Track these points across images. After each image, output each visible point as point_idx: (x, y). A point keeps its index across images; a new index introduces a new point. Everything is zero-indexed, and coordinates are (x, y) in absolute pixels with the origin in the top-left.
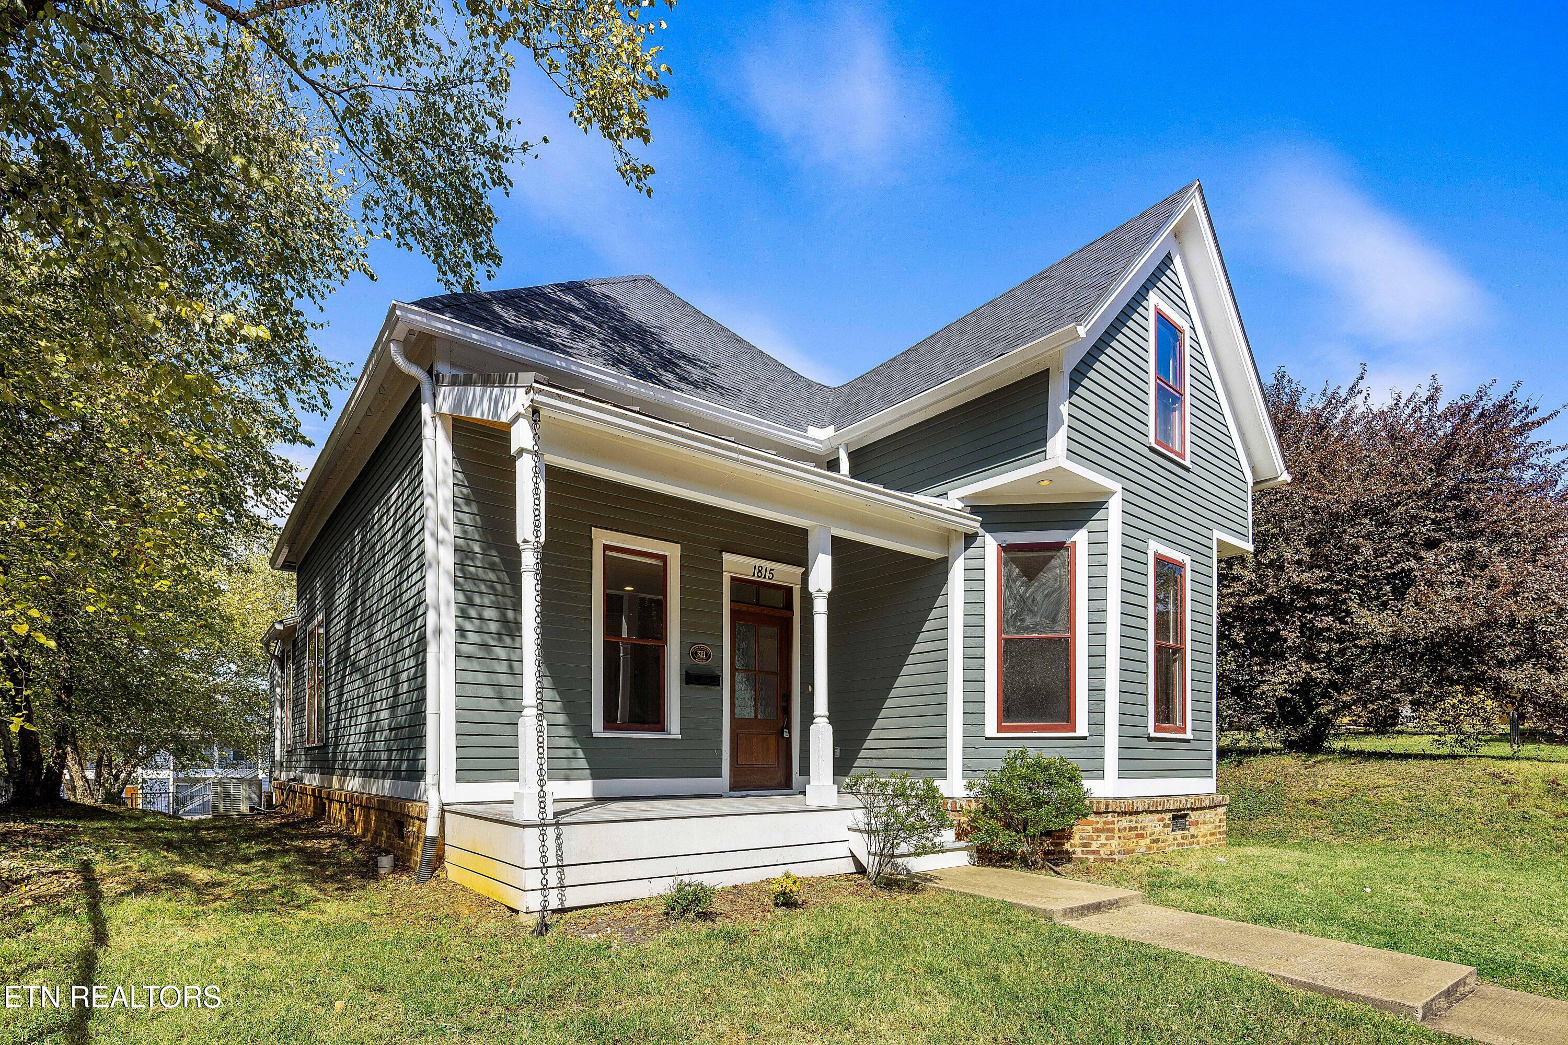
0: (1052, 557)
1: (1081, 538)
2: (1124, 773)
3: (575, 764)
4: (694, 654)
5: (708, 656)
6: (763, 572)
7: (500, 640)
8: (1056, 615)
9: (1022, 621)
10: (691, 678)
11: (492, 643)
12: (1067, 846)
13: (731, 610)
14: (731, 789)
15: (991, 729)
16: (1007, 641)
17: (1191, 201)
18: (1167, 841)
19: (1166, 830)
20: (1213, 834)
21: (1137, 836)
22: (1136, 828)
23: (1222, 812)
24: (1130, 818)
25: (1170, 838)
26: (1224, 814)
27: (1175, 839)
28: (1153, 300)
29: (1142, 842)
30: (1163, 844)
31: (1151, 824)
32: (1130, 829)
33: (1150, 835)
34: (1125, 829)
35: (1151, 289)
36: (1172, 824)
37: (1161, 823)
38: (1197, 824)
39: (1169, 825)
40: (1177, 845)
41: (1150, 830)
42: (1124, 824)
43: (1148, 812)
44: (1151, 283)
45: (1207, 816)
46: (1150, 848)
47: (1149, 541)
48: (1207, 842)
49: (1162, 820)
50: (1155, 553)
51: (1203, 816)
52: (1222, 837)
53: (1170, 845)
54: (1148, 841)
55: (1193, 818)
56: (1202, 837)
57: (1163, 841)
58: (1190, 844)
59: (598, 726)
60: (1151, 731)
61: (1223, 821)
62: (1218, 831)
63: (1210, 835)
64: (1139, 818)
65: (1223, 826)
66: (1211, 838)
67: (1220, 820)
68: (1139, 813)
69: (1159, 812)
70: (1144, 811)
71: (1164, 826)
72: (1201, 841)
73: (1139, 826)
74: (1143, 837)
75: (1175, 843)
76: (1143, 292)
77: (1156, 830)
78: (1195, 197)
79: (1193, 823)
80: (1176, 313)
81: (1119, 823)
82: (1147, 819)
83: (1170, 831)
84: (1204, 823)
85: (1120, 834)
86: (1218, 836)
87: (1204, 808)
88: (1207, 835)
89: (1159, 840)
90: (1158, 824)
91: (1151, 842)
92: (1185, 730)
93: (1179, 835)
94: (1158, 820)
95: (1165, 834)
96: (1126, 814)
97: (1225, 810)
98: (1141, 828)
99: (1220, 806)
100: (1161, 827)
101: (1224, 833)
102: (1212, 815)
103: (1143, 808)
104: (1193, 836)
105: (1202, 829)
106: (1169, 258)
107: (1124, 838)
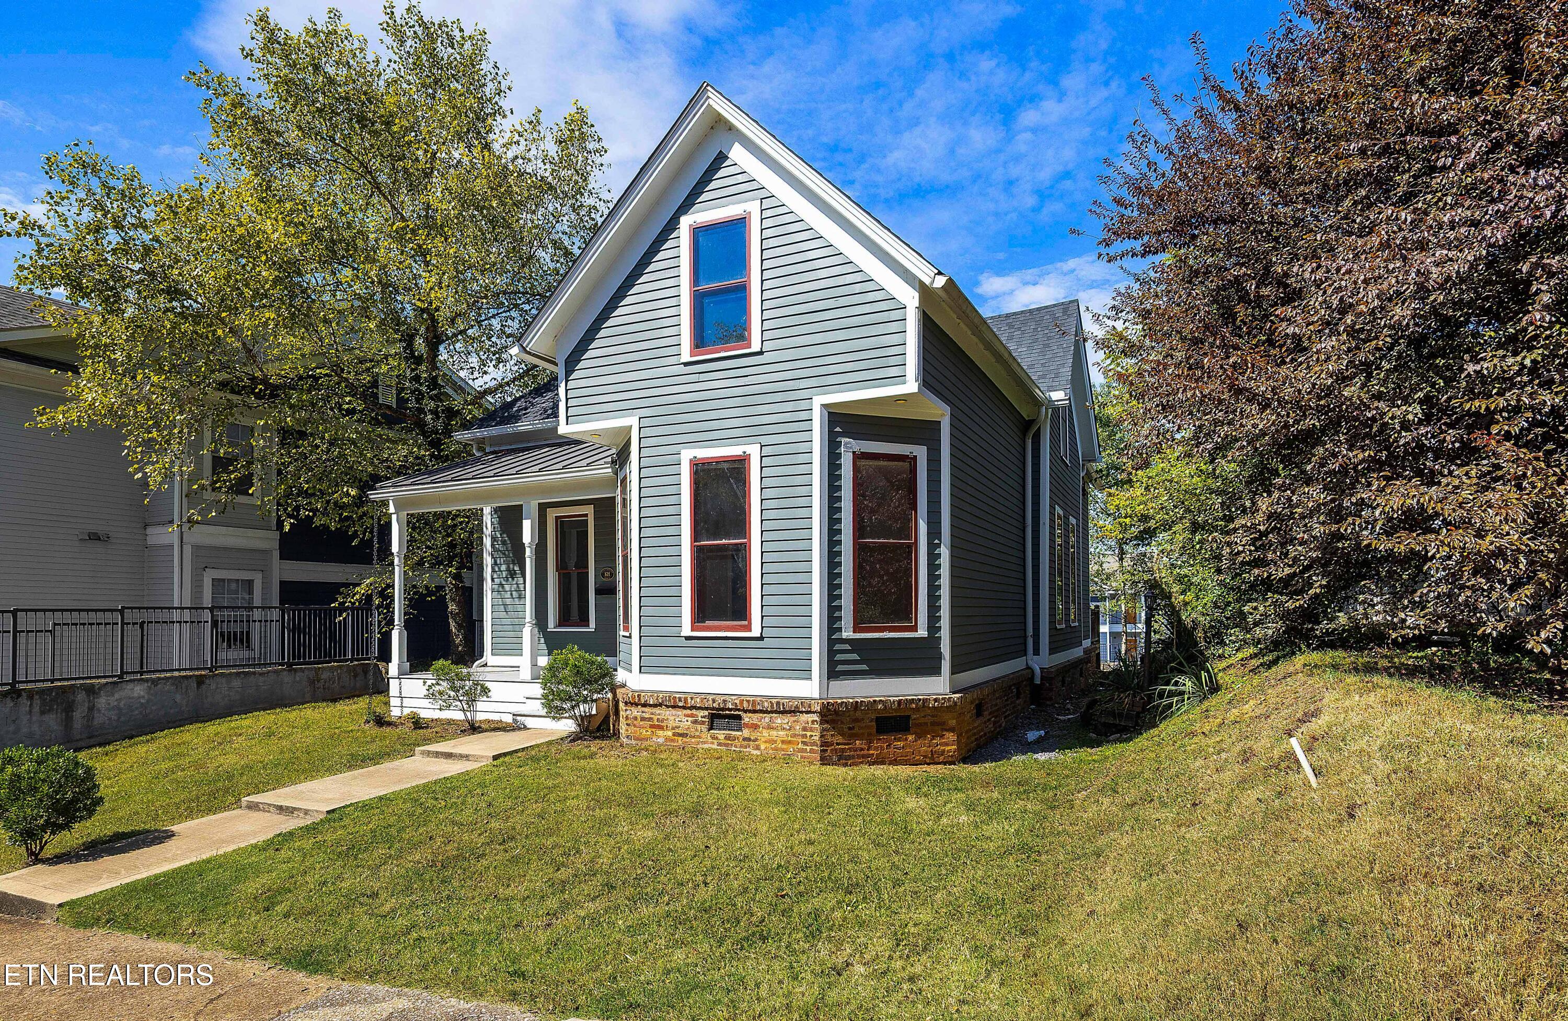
1: (628, 469)
2: (641, 668)
4: (603, 575)
5: (611, 575)
7: (507, 581)
10: (598, 592)
12: (619, 729)
17: (702, 106)
18: (700, 737)
19: (699, 727)
20: (790, 742)
21: (652, 726)
22: (650, 719)
23: (810, 720)
24: (644, 709)
25: (706, 736)
26: (813, 722)
27: (713, 738)
28: (686, 222)
29: (660, 733)
30: (693, 740)
31: (672, 718)
32: (643, 719)
33: (673, 728)
34: (636, 718)
35: (685, 213)
36: (712, 722)
37: (690, 719)
38: (755, 727)
39: (703, 723)
40: (719, 744)
41: (671, 724)
42: (635, 713)
43: (667, 707)
44: (686, 207)
45: (779, 721)
46: (673, 741)
47: (683, 452)
48: (776, 749)
49: (692, 716)
50: (691, 460)
51: (767, 720)
52: (808, 748)
53: (705, 743)
54: (670, 733)
55: (747, 720)
56: (766, 742)
57: (694, 737)
58: (741, 746)
59: (551, 626)
60: (686, 631)
61: (811, 730)
62: (800, 741)
63: (783, 742)
64: (657, 710)
65: (811, 736)
66: (784, 746)
67: (805, 729)
68: (655, 706)
69: (684, 708)
70: (660, 705)
71: (695, 722)
72: (762, 747)
73: (655, 718)
74: (661, 728)
75: (715, 741)
76: (672, 225)
77: (682, 724)
78: (708, 97)
79: (747, 725)
80: (731, 206)
81: (628, 712)
82: (668, 713)
83: (704, 728)
84: (769, 728)
85: (629, 722)
86: (800, 746)
87: (766, 712)
88: (775, 742)
89: (687, 735)
90: (685, 719)
91: (674, 735)
92: (748, 628)
93: (721, 734)
94: (685, 716)
95: (697, 730)
96: (637, 705)
97: (815, 717)
98: (658, 719)
99: (802, 712)
100: (689, 723)
101: (814, 744)
102: (786, 721)
103: (656, 702)
104: (749, 739)
105: (765, 733)
106: (721, 158)
107: (635, 726)
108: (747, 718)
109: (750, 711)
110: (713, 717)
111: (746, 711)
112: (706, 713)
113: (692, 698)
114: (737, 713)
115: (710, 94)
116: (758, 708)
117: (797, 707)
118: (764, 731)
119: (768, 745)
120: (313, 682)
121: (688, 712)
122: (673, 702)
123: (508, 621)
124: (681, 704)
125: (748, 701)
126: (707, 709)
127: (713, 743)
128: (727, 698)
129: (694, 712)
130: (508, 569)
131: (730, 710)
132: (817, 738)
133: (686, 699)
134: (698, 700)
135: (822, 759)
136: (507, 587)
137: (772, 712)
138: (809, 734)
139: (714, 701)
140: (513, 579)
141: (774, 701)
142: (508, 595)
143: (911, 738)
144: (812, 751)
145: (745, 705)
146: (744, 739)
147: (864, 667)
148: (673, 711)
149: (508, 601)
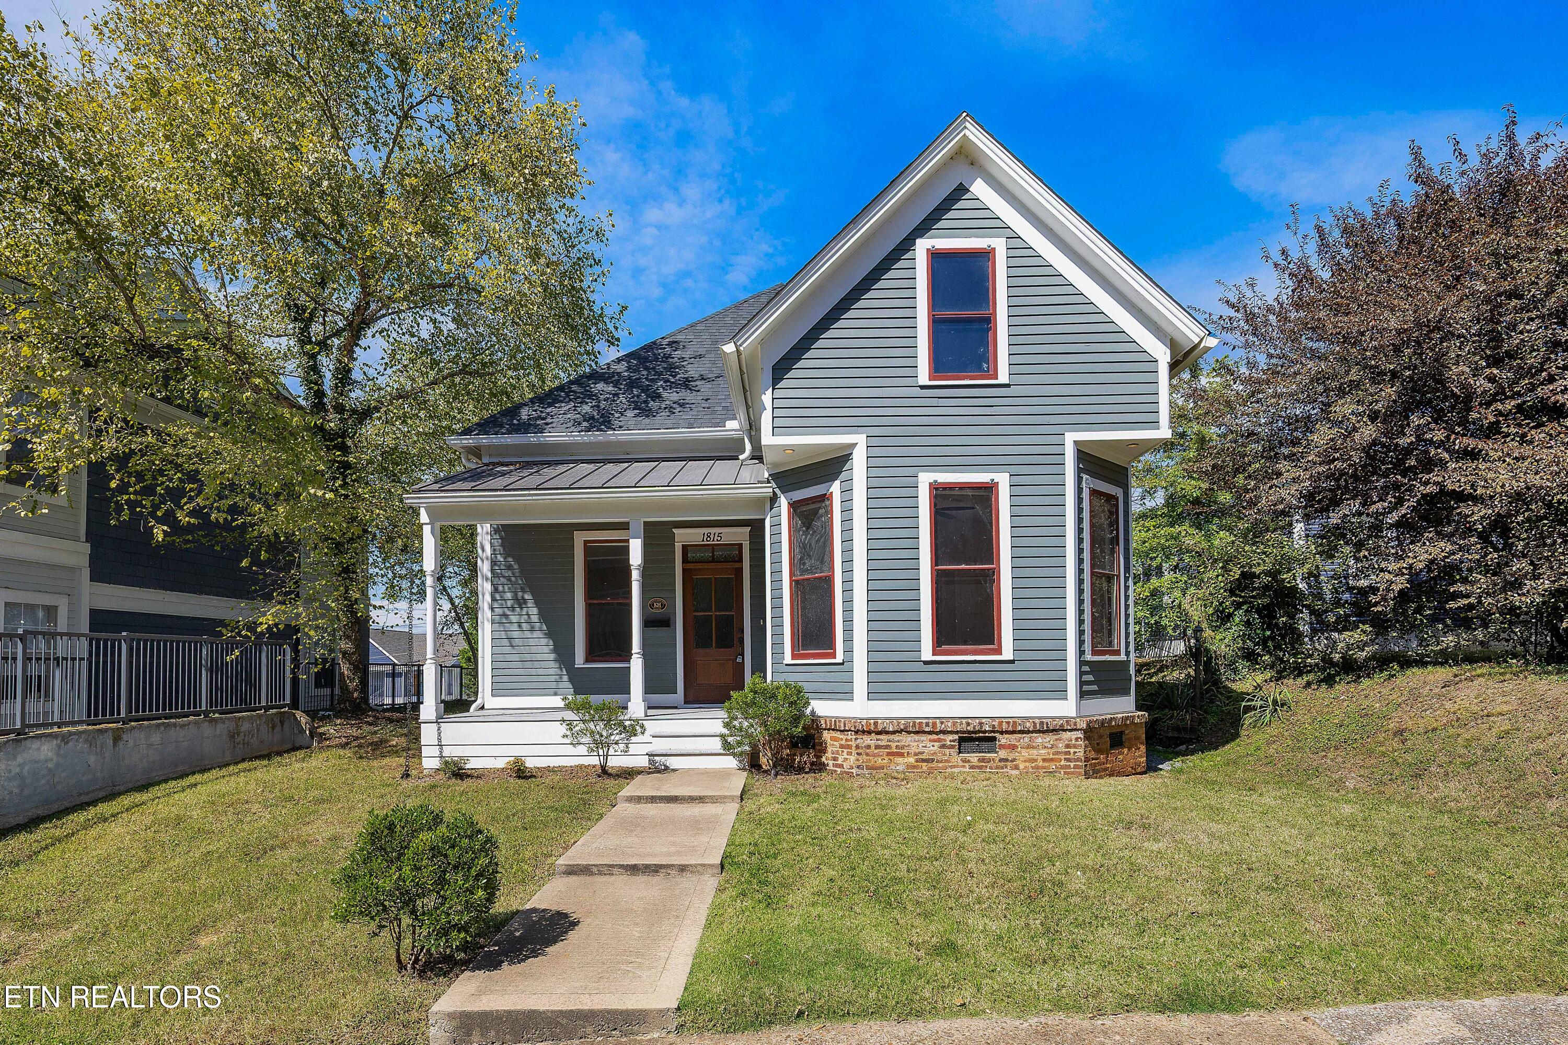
0: (820, 508)
1: (835, 488)
2: (872, 695)
3: (561, 685)
4: (652, 606)
5: (663, 606)
6: (712, 537)
7: (513, 611)
8: (823, 557)
9: (804, 564)
10: (648, 623)
11: (509, 613)
12: (823, 759)
13: (683, 569)
14: (685, 703)
15: (788, 659)
16: (797, 582)
17: (958, 134)
18: (947, 761)
19: (947, 751)
20: (1052, 760)
21: (888, 754)
22: (887, 747)
23: (1074, 737)
24: (879, 737)
25: (957, 759)
26: (1077, 739)
27: (964, 761)
28: (923, 246)
29: (900, 760)
30: (940, 765)
31: (916, 744)
32: (877, 747)
33: (916, 754)
34: (869, 747)
35: (921, 236)
36: (960, 745)
37: (936, 744)
38: (1013, 747)
39: (952, 747)
40: (972, 767)
41: (913, 750)
42: (869, 742)
43: (909, 733)
44: (922, 229)
45: (1040, 740)
46: (914, 767)
47: (920, 474)
48: (1038, 767)
49: (939, 740)
50: (930, 484)
51: (1026, 740)
52: (1072, 764)
53: (954, 767)
54: (912, 760)
55: (1003, 741)
56: (1025, 761)
57: (941, 762)
58: (997, 767)
59: (580, 660)
60: (927, 654)
61: (1075, 746)
62: (1063, 757)
63: (1044, 760)
64: (896, 737)
65: (1075, 753)
66: (1046, 764)
67: (1068, 746)
68: (894, 732)
69: (930, 733)
70: (900, 732)
71: (943, 746)
72: (1022, 766)
73: (894, 745)
74: (901, 755)
75: (967, 765)
76: (907, 245)
77: (926, 750)
78: (965, 127)
79: (1002, 747)
80: (973, 239)
81: (858, 741)
82: (909, 739)
83: (954, 752)
84: (1029, 747)
85: (860, 751)
86: (1063, 763)
87: (1028, 732)
88: (1036, 760)
89: (933, 760)
90: (929, 744)
91: (917, 761)
92: (999, 651)
93: (974, 758)
94: (930, 741)
95: (945, 755)
96: (869, 733)
97: (1080, 734)
98: (897, 746)
99: (1065, 730)
100: (936, 748)
101: (1078, 760)
102: (1048, 739)
103: (896, 728)
104: (1007, 760)
105: (1025, 753)
106: (961, 191)
107: (867, 755)
108: (1003, 740)
109: (1007, 732)
110: (961, 740)
111: (1002, 733)
112: (956, 737)
113: (942, 723)
114: (993, 734)
115: (968, 125)
116: (1019, 728)
117: (1062, 725)
118: (1024, 751)
119: (1027, 764)
120: (233, 737)
121: (934, 737)
122: (916, 728)
123: (516, 657)
124: (927, 729)
125: (1008, 723)
126: (957, 733)
127: (964, 766)
128: (984, 720)
129: (941, 736)
130: (515, 598)
131: (985, 732)
132: (1082, 754)
133: (934, 724)
134: (949, 724)
135: (1086, 773)
136: (514, 619)
137: (1032, 732)
138: (1072, 751)
139: (968, 724)
140: (521, 608)
141: (1037, 721)
142: (515, 627)
143: (1126, 751)
144: (1076, 767)
145: (1005, 727)
146: (1001, 760)
147: (1095, 687)
148: (916, 737)
149: (515, 634)
